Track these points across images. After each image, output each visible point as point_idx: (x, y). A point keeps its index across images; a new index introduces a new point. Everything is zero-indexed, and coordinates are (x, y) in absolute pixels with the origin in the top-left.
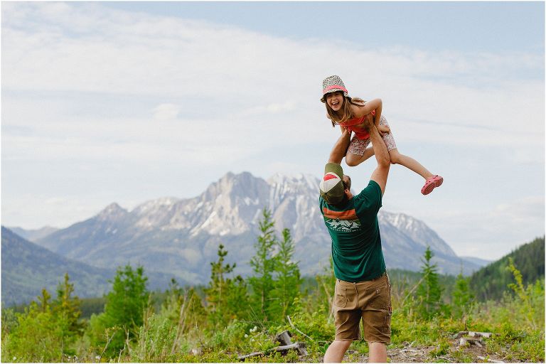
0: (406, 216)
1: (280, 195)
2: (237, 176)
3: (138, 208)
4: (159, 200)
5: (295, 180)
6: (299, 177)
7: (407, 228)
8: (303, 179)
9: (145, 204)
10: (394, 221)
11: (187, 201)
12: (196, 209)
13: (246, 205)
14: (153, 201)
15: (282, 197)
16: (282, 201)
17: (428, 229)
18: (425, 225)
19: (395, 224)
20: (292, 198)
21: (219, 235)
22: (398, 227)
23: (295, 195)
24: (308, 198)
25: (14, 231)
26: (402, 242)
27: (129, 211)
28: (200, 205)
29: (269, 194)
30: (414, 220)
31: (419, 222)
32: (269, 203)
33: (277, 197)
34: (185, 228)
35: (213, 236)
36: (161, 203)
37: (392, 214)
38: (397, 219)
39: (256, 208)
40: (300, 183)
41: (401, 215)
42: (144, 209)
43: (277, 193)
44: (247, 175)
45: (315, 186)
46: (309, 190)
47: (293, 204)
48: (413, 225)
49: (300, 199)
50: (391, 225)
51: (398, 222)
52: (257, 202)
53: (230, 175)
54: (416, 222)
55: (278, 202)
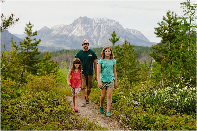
0: (134, 30)
1: (96, 24)
2: (83, 17)
3: (53, 28)
4: (59, 25)
5: (101, 19)
6: (102, 18)
7: (135, 34)
8: (103, 19)
9: (55, 26)
10: (131, 31)
11: (68, 26)
12: (70, 28)
13: (85, 26)
14: (57, 26)
15: (97, 24)
16: (96, 25)
17: (141, 34)
18: (140, 33)
19: (131, 32)
20: (100, 25)
21: (77, 36)
22: (132, 33)
23: (101, 23)
24: (104, 24)
25: (14, 35)
26: (133, 38)
27: (50, 29)
28: (71, 27)
29: (92, 23)
30: (137, 31)
31: (139, 32)
32: (92, 26)
33: (95, 24)
34: (67, 34)
35: (76, 36)
36: (60, 26)
37: (130, 29)
38: (132, 31)
39: (88, 28)
40: (102, 20)
41: (133, 29)
42: (55, 28)
43: (95, 23)
44: (86, 18)
45: (106, 21)
46: (105, 22)
47: (100, 26)
48: (137, 33)
49: (102, 25)
50: (130, 33)
51: (132, 32)
52: (89, 26)
53: (80, 17)
54: (137, 32)
55: (95, 26)
